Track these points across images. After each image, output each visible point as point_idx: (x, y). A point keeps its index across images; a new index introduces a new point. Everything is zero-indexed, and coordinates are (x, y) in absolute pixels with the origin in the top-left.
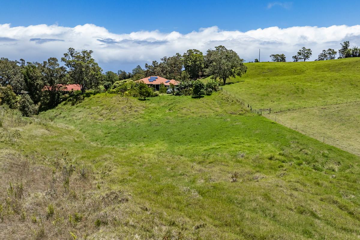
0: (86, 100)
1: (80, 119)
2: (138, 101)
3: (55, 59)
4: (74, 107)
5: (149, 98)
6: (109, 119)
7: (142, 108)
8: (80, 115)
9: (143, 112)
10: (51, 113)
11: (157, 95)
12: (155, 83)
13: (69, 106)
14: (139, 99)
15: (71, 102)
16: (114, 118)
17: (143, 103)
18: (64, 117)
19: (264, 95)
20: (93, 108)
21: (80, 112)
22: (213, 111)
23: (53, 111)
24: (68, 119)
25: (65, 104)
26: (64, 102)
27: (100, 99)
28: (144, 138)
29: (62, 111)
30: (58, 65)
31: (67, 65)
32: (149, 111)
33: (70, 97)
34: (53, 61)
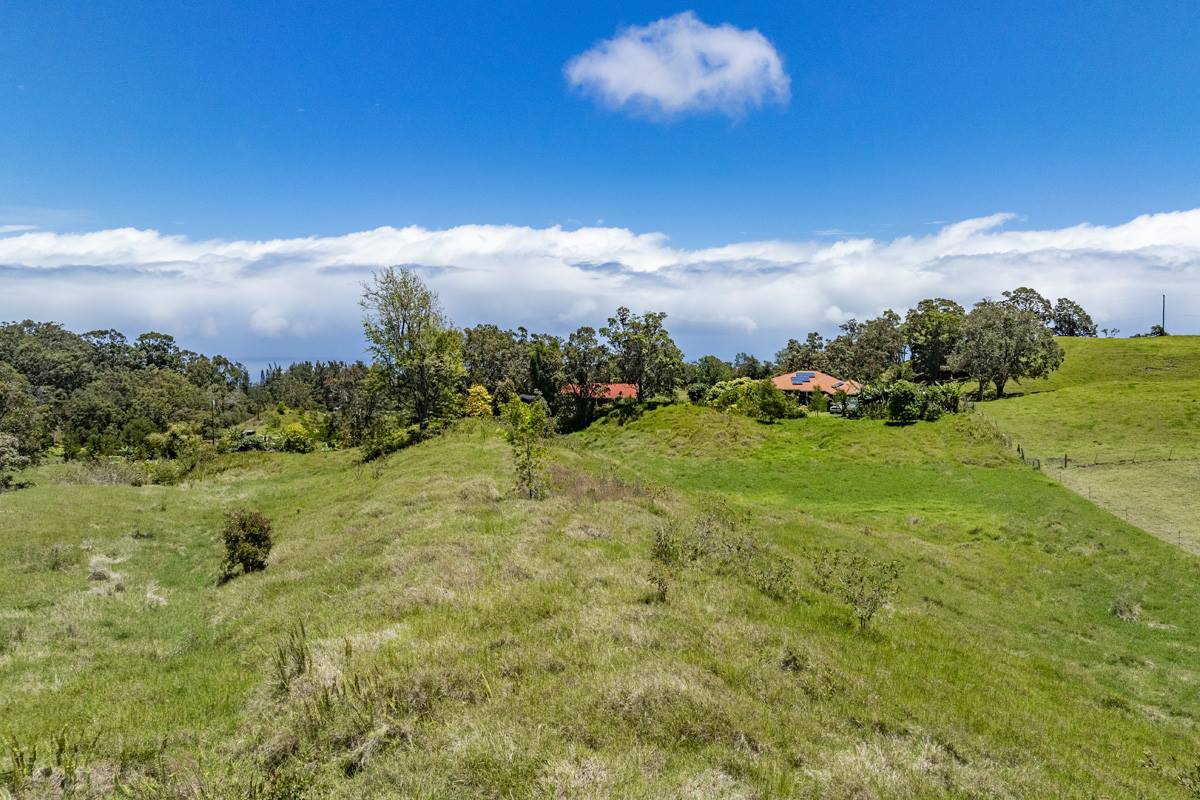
0: (646, 417)
1: (631, 451)
2: (756, 424)
3: (590, 331)
4: (621, 428)
5: (782, 420)
6: (689, 455)
7: (758, 438)
8: (633, 445)
9: (760, 447)
10: (577, 437)
11: (802, 415)
12: (806, 387)
13: (612, 426)
14: (759, 421)
15: (616, 419)
16: (697, 453)
17: (766, 430)
20: (658, 431)
21: (632, 437)
22: (923, 456)
23: (581, 436)
25: (604, 423)
26: (603, 418)
27: (675, 416)
28: (748, 487)
29: (598, 436)
30: (596, 342)
31: (612, 343)
32: (774, 446)
33: (615, 408)
34: (585, 333)
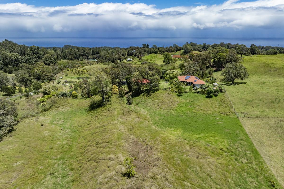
0: (153, 95)
1: (149, 106)
2: (177, 96)
4: (147, 98)
5: (182, 94)
9: (177, 106)
11: (187, 92)
12: (188, 81)
15: (146, 95)
16: (164, 108)
17: (179, 99)
18: (143, 104)
19: (250, 101)
20: (155, 101)
22: (213, 110)
24: (145, 105)
25: (143, 95)
28: (174, 125)
29: (142, 100)
32: (180, 105)
